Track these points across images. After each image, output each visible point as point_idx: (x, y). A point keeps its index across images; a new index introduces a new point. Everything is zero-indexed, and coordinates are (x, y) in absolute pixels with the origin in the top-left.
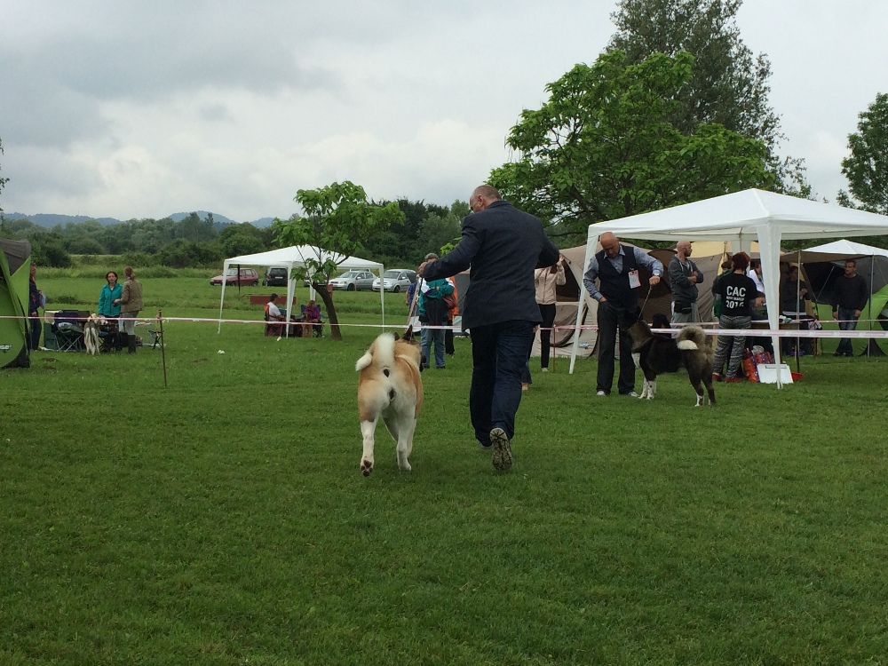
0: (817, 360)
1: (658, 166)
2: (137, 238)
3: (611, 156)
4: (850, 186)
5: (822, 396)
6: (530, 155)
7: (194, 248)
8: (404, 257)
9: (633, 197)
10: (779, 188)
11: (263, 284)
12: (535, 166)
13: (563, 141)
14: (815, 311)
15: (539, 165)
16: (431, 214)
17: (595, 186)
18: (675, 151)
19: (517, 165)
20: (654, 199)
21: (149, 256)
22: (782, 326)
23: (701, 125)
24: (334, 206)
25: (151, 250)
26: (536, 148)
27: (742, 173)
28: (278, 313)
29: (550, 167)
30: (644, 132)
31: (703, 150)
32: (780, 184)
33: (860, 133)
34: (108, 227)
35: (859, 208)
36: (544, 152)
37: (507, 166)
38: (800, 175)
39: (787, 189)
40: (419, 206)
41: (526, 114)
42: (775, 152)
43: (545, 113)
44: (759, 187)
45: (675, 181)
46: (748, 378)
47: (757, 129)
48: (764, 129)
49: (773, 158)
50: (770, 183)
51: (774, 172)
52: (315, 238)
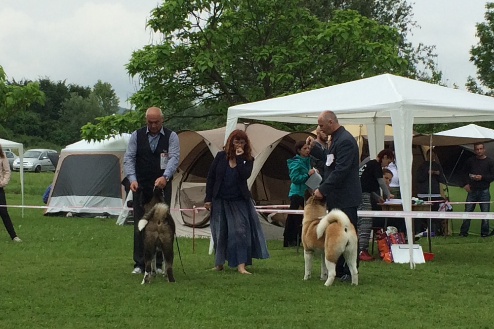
0: (448, 240)
1: (296, 50)
3: (251, 40)
4: (478, 73)
5: (452, 276)
6: (170, 38)
8: (46, 137)
9: (272, 79)
10: (412, 74)
12: (176, 48)
13: (204, 24)
14: (446, 193)
15: (180, 48)
16: (73, 94)
17: (235, 68)
18: (312, 36)
19: (158, 47)
20: (292, 82)
22: (414, 208)
23: (337, 11)
26: (177, 31)
27: (377, 58)
29: (191, 50)
30: (282, 16)
31: (340, 35)
32: (413, 70)
33: (487, 23)
35: (487, 94)
36: (185, 35)
37: (148, 48)
38: (431, 61)
39: (420, 75)
40: (61, 87)
42: (408, 39)
44: (393, 73)
45: (312, 65)
46: (382, 258)
47: (391, 17)
48: (397, 16)
49: (406, 45)
50: (404, 69)
51: (407, 58)
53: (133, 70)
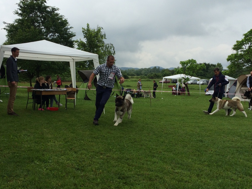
2: (143, 72)
6: (238, 52)
7: (155, 75)
8: (205, 76)
11: (171, 83)
12: (240, 54)
13: (247, 48)
15: (241, 54)
16: (211, 66)
19: (235, 54)
24: (189, 65)
25: (146, 75)
26: (240, 50)
29: (243, 54)
34: (137, 70)
36: (242, 51)
37: (232, 54)
40: (209, 64)
41: (237, 42)
43: (242, 41)
52: (184, 72)
53: (228, 60)
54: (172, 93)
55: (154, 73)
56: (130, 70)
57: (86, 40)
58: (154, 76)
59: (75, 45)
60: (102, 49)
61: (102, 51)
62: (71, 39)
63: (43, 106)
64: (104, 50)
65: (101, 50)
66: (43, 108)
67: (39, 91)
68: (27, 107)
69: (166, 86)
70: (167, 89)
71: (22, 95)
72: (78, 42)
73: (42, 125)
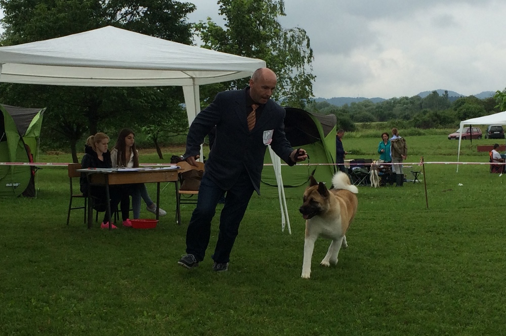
2: (397, 110)
7: (436, 115)
11: (486, 138)
21: (405, 122)
25: (406, 118)
28: (500, 157)
34: (377, 103)
54: (489, 169)
55: (431, 112)
56: (358, 105)
57: (227, 22)
58: (431, 120)
59: (195, 36)
60: (274, 45)
61: (274, 51)
62: (182, 19)
63: (113, 217)
64: (280, 50)
65: (271, 48)
66: (113, 221)
67: (101, 173)
68: (68, 220)
69: (468, 147)
70: (473, 157)
71: (52, 187)
72: (204, 28)
73: (116, 269)
